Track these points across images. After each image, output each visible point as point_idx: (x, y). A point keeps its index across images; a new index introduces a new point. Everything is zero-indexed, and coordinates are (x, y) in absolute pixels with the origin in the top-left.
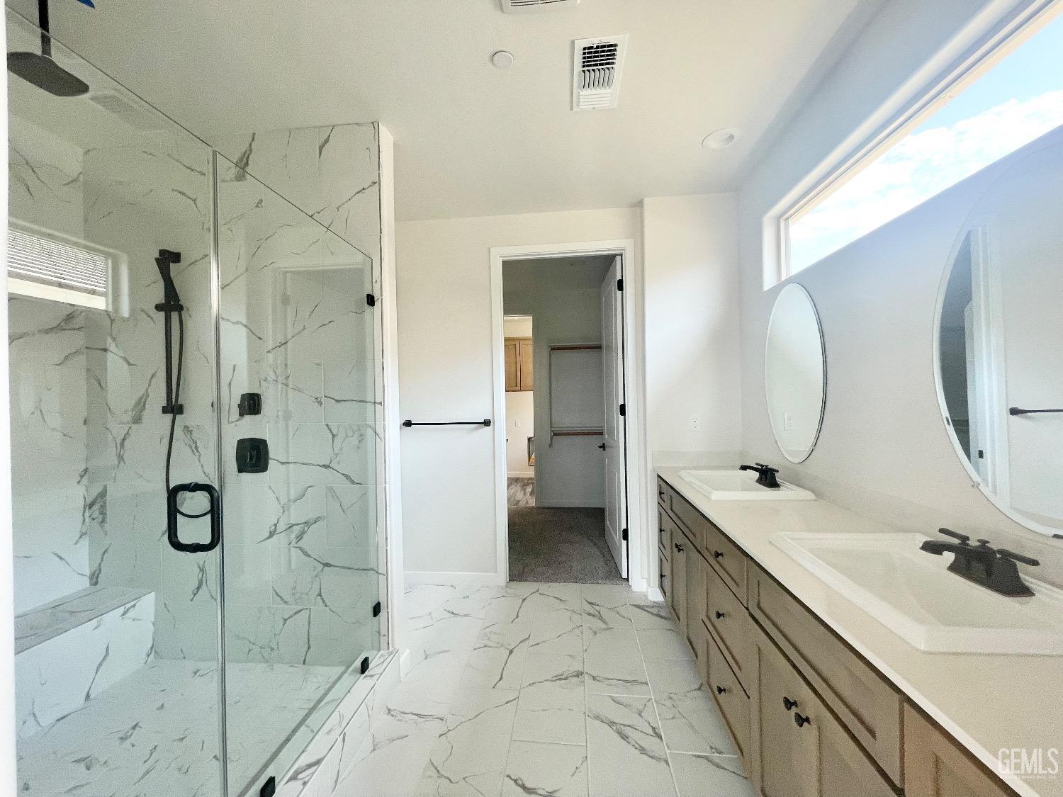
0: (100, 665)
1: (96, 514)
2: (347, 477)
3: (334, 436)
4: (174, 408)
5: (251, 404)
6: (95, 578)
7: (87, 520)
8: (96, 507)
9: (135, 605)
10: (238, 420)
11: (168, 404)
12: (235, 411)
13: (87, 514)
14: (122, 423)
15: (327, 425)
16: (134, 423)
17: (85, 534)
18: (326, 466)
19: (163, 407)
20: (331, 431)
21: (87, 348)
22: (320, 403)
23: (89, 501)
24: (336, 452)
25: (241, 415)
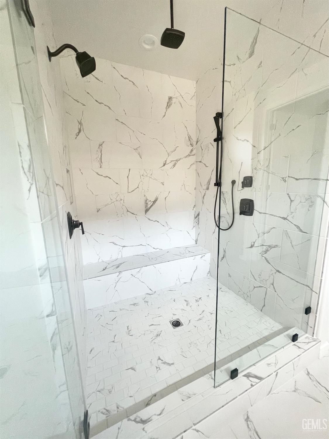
0: (195, 271)
1: (197, 221)
2: (298, 227)
3: (291, 201)
4: (218, 184)
5: (248, 182)
6: (196, 241)
7: (195, 222)
8: (197, 218)
9: (204, 256)
10: (242, 189)
11: (216, 182)
12: (241, 185)
13: (195, 221)
14: (204, 190)
15: (288, 194)
16: (207, 190)
17: (194, 227)
18: (285, 219)
19: (215, 183)
20: (290, 198)
21: (196, 162)
22: (285, 181)
23: (195, 216)
24: (292, 211)
25: (243, 187)
